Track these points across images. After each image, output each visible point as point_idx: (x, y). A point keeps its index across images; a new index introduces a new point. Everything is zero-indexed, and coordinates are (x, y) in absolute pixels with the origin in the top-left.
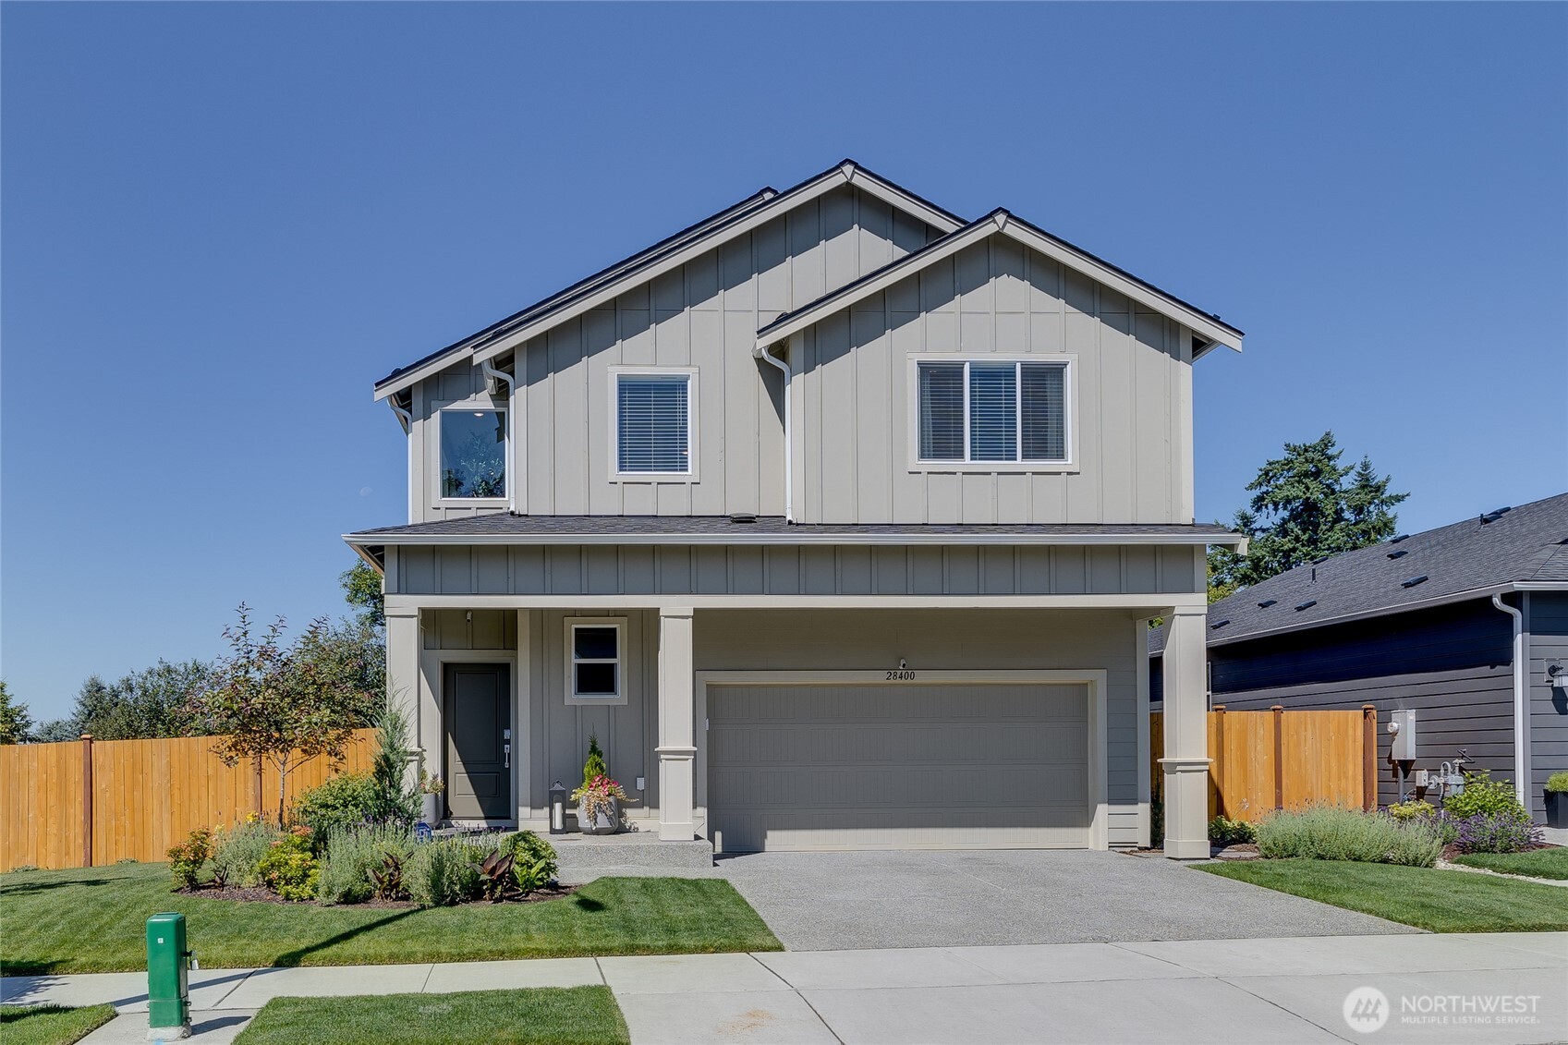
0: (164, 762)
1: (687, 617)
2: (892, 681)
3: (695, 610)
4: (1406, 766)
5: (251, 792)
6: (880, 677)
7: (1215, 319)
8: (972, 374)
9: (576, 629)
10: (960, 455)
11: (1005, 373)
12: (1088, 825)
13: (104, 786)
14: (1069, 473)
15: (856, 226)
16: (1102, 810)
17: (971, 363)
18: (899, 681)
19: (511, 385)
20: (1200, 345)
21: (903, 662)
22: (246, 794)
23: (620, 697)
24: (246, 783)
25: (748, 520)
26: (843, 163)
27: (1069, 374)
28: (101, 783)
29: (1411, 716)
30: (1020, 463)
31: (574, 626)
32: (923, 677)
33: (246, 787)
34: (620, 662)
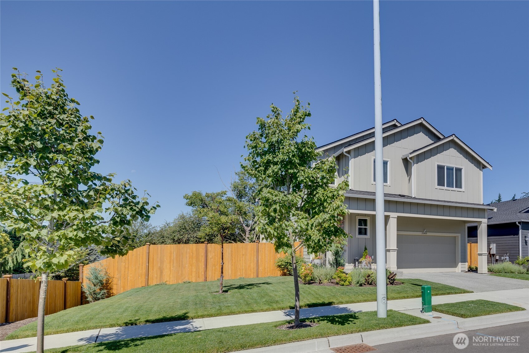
0: (230, 250)
1: (396, 218)
2: (423, 234)
3: (398, 216)
4: (493, 255)
5: (255, 259)
6: (420, 234)
7: (488, 163)
8: (447, 169)
9: (359, 219)
10: (444, 186)
11: (452, 169)
12: (456, 267)
13: (211, 257)
14: (463, 192)
15: (421, 132)
16: (460, 264)
17: (447, 166)
18: (424, 235)
19: (350, 158)
20: (484, 167)
21: (425, 230)
22: (254, 260)
23: (368, 236)
24: (254, 256)
25: (404, 196)
26: (421, 118)
27: (463, 171)
28: (210, 256)
29: (495, 245)
30: (454, 189)
31: (358, 218)
32: (429, 234)
33: (254, 257)
34: (368, 227)
